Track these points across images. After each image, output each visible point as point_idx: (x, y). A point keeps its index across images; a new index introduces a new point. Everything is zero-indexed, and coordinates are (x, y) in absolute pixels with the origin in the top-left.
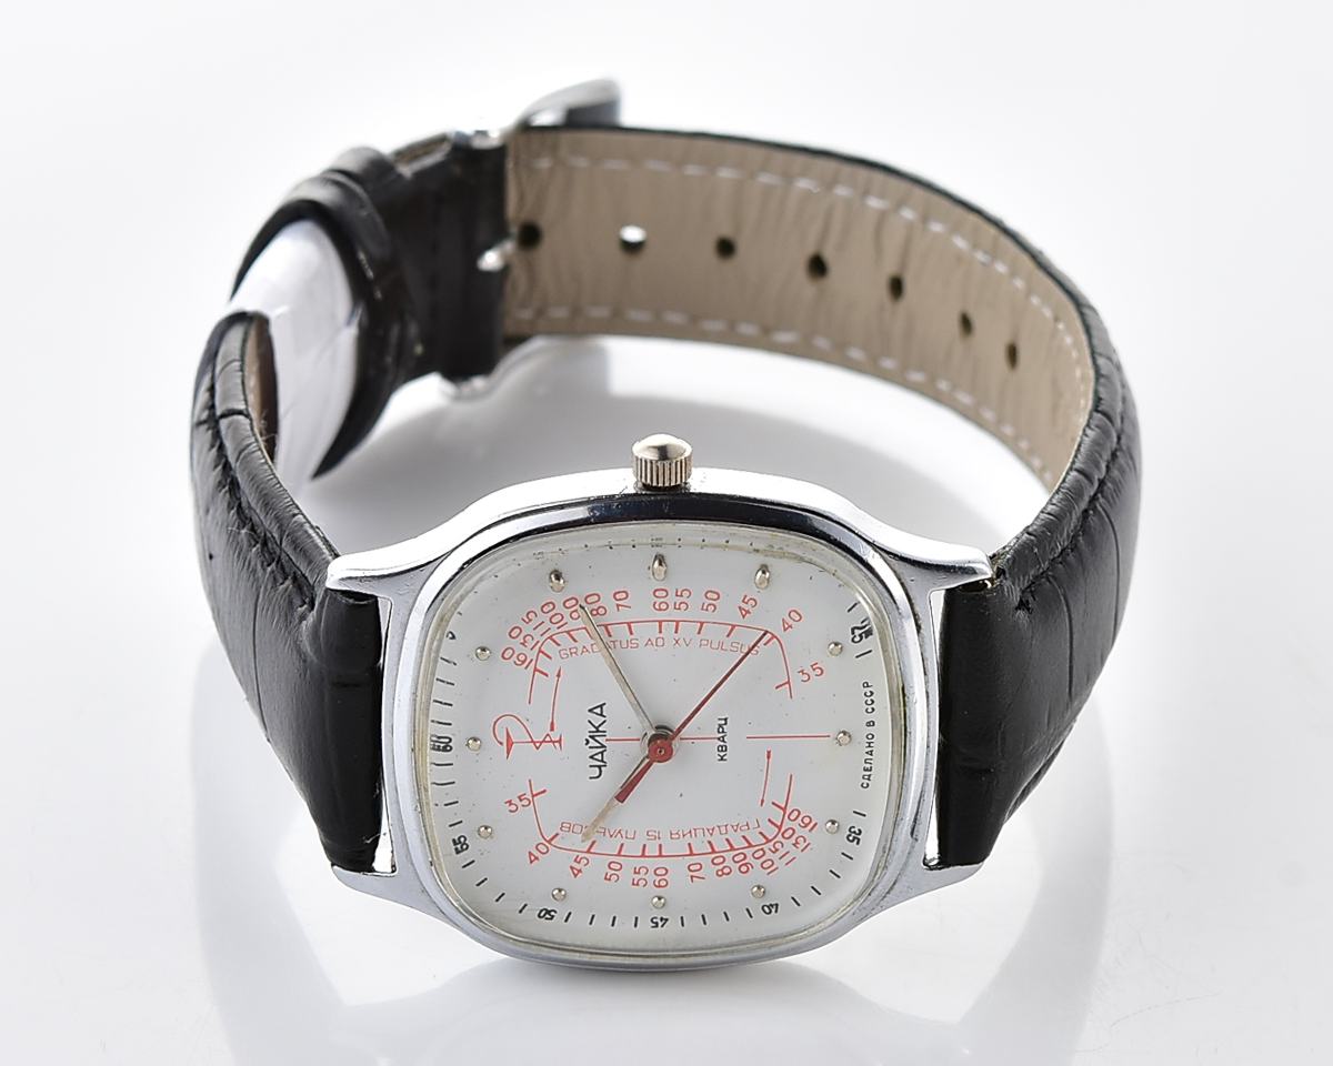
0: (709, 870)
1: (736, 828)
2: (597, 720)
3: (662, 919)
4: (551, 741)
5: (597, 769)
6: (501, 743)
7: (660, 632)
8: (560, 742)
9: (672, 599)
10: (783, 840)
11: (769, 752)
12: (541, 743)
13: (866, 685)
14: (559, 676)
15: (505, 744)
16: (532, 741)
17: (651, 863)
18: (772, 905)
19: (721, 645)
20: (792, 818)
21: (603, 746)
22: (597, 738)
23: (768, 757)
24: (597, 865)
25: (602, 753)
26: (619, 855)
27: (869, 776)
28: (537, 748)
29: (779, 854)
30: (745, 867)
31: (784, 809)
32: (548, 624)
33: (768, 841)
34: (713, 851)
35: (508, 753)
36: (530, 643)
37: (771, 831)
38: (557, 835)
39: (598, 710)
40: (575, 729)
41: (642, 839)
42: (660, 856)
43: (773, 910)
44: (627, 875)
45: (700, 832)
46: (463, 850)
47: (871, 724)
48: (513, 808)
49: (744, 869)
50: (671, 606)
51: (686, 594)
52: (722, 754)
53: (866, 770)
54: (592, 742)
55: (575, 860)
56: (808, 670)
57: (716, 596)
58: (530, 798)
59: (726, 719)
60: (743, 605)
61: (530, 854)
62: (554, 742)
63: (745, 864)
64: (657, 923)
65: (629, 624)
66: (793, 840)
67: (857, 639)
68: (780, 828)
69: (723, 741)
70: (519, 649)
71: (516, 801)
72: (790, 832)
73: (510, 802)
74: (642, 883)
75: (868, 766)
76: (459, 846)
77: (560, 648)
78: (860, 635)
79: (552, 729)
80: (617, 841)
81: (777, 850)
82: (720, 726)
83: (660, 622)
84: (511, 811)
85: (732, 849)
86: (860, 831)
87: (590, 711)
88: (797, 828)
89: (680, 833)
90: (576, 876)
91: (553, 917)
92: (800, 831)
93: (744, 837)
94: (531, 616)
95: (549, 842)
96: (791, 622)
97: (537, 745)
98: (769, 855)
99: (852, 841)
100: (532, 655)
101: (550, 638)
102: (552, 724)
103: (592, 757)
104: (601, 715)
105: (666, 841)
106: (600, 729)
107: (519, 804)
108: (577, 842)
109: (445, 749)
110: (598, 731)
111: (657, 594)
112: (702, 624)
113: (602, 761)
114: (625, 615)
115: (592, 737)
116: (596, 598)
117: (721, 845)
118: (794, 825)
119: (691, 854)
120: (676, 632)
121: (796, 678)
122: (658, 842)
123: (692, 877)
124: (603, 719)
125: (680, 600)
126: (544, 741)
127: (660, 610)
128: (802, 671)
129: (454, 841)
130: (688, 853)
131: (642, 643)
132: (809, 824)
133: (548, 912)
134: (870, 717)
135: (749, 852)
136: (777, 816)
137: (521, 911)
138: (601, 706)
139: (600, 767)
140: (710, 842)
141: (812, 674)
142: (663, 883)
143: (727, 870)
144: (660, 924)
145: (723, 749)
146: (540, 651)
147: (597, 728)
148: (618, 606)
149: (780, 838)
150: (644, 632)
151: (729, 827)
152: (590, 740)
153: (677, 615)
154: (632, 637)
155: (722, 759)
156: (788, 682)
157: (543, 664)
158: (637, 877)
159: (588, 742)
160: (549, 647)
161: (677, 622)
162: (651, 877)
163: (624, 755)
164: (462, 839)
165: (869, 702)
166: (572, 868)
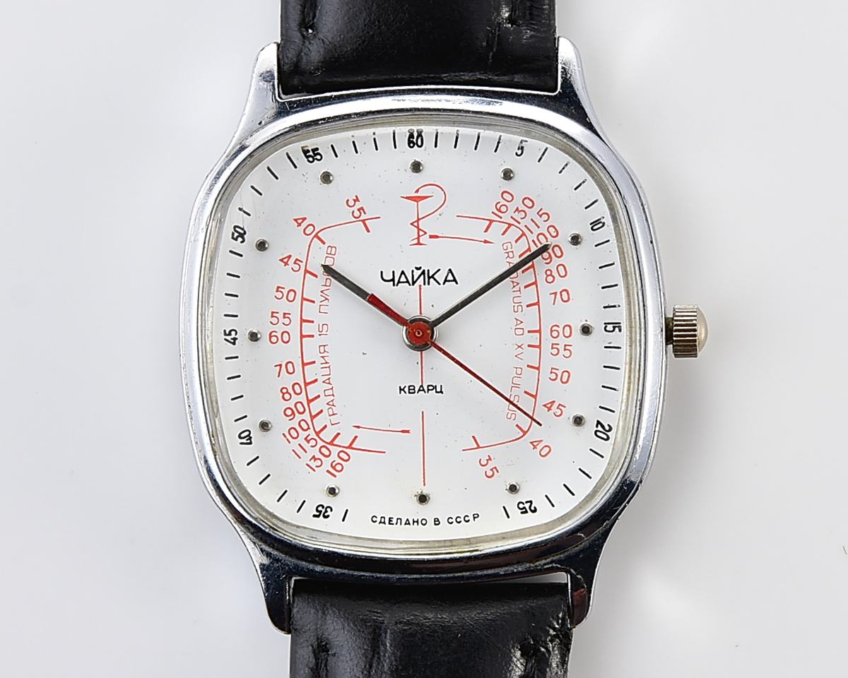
0: (287, 381)
1: (331, 404)
2: (440, 277)
3: (235, 339)
4: (419, 236)
5: (391, 277)
6: (417, 191)
7: (529, 332)
8: (419, 243)
9: (562, 341)
10: (318, 446)
11: (408, 432)
12: (418, 227)
13: (476, 516)
14: (486, 242)
15: (416, 195)
16: (419, 219)
17: (294, 329)
18: (250, 438)
19: (517, 386)
20: (342, 455)
21: (414, 283)
22: (422, 276)
23: (403, 431)
24: (292, 279)
25: (408, 282)
26: (303, 299)
27: (384, 523)
28: (412, 224)
29: (304, 444)
30: (291, 413)
31: (350, 447)
32: (536, 231)
33: (317, 434)
34: (307, 384)
35: (407, 198)
36: (518, 216)
37: (327, 435)
38: (324, 243)
39: (450, 277)
40: (432, 257)
41: (320, 319)
42: (302, 336)
43: (244, 441)
44: (283, 306)
45: (326, 371)
46: (307, 157)
47: (437, 522)
48: (351, 203)
49: (289, 412)
50: (555, 341)
51: (567, 353)
52: (406, 390)
53: (390, 520)
54: (417, 273)
55: (297, 260)
56: (491, 465)
57: (564, 380)
58: (361, 217)
59: (441, 392)
60: (556, 405)
61: (304, 219)
62: (418, 238)
63: (293, 413)
64: (230, 334)
65: (538, 303)
66: (318, 455)
67: (521, 506)
68: (331, 443)
69: (419, 390)
70: (512, 206)
71: (358, 205)
72: (327, 453)
73: (357, 200)
74: (275, 321)
75: (394, 521)
76: (311, 153)
77: (513, 243)
78: (524, 508)
79: (431, 237)
80: (318, 298)
81: (308, 442)
82: (435, 387)
83: (539, 331)
84: (348, 201)
85: (309, 401)
86: (328, 516)
87: (450, 270)
88: (330, 460)
89: (325, 354)
90: (282, 260)
91: (236, 239)
92: (327, 462)
93: (322, 411)
94: (545, 217)
95: (316, 236)
96: (539, 447)
97: (416, 224)
98: (303, 434)
99: (317, 510)
100: (506, 218)
101: (524, 234)
102: (437, 237)
103: (403, 273)
104: (446, 281)
105: (318, 340)
106: (432, 280)
107: (355, 208)
108: (317, 259)
109: (410, 142)
110: (429, 278)
111: (567, 328)
112: (538, 369)
113: (399, 282)
114: (546, 300)
115: (423, 273)
116: (563, 274)
117: (313, 391)
118: (334, 457)
119: (304, 364)
120: (529, 346)
121: (483, 454)
122: (316, 334)
123: (280, 365)
124: (441, 283)
125: (561, 347)
126: (419, 230)
127: (552, 331)
128: (490, 459)
129: (317, 149)
130: (305, 361)
131: (519, 316)
132: (335, 469)
133: (242, 235)
134: (443, 521)
135: (306, 416)
136: (344, 441)
137: (240, 209)
138: (455, 280)
139: (393, 280)
140: (316, 380)
141: (488, 468)
142: (274, 339)
143: (287, 396)
144: (228, 338)
145: (412, 390)
146: (510, 225)
147: (433, 277)
148: (555, 293)
149: (321, 443)
150: (530, 318)
151: (332, 398)
152: (420, 272)
153: (546, 346)
154: (525, 307)
155: (401, 389)
156: (479, 447)
157: (497, 228)
158: (280, 316)
159: (418, 269)
160: (514, 233)
161: (539, 347)
162: (280, 328)
163: (406, 301)
164: (318, 157)
165: (458, 520)
166: (289, 257)
